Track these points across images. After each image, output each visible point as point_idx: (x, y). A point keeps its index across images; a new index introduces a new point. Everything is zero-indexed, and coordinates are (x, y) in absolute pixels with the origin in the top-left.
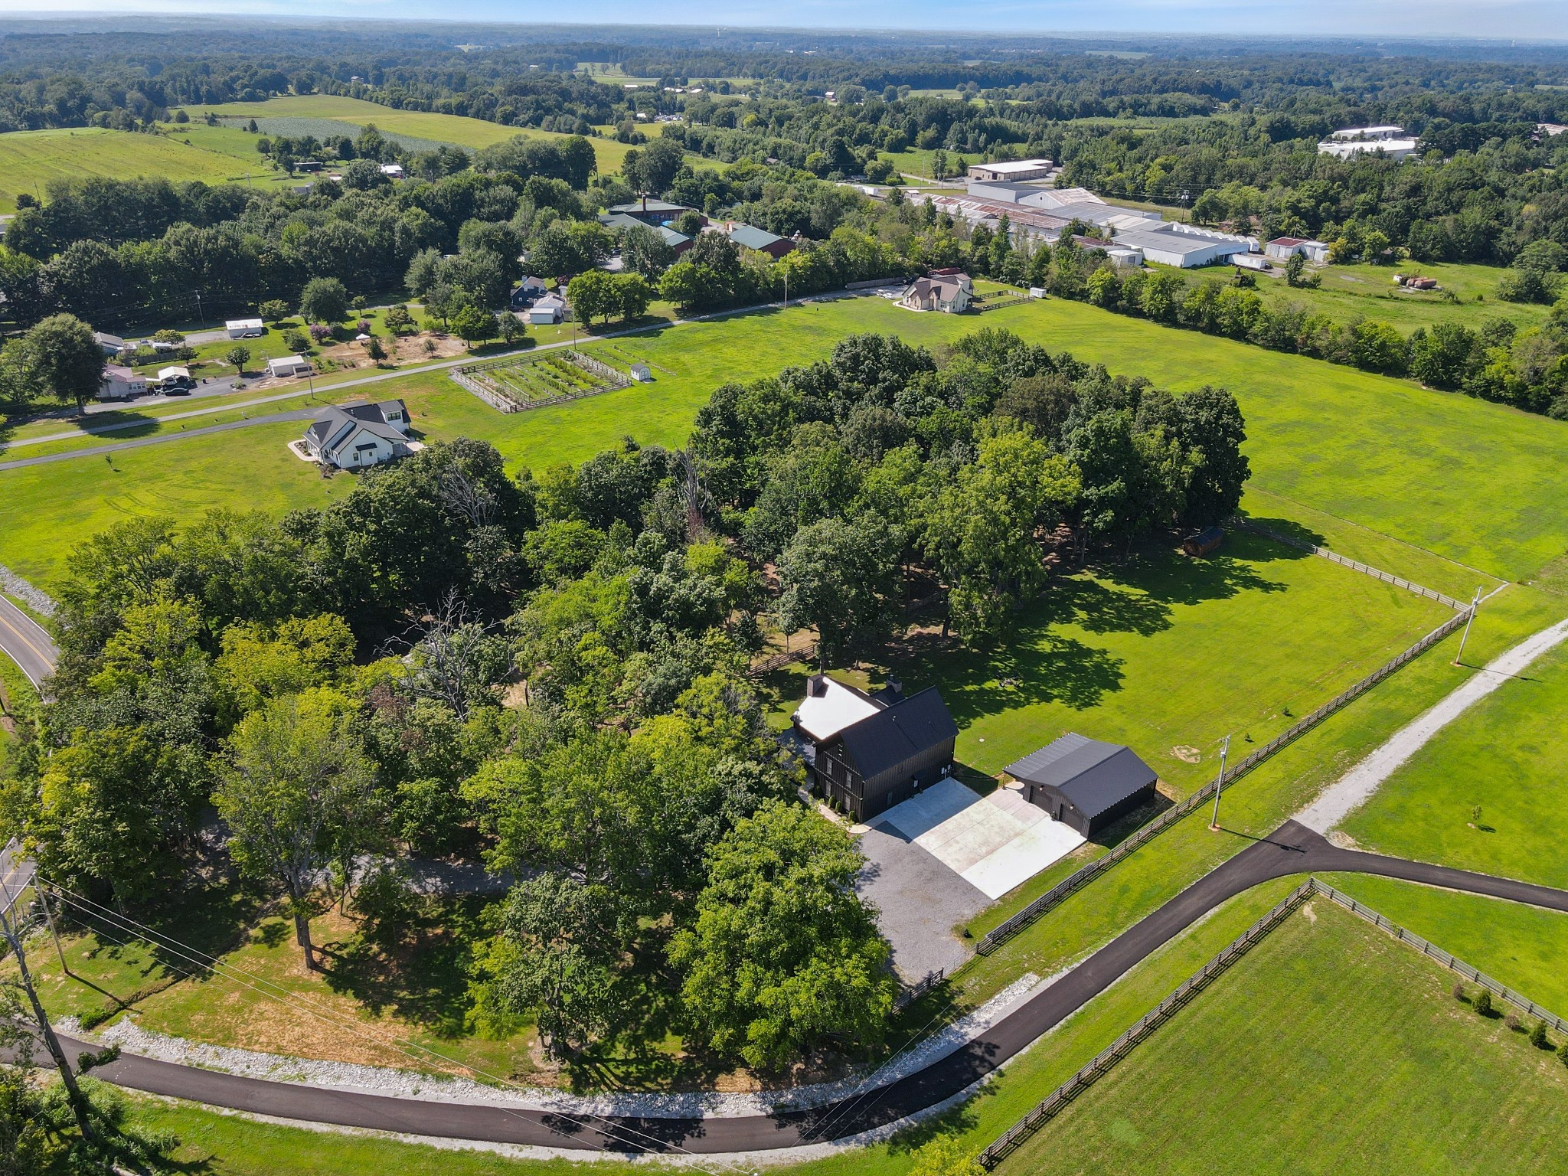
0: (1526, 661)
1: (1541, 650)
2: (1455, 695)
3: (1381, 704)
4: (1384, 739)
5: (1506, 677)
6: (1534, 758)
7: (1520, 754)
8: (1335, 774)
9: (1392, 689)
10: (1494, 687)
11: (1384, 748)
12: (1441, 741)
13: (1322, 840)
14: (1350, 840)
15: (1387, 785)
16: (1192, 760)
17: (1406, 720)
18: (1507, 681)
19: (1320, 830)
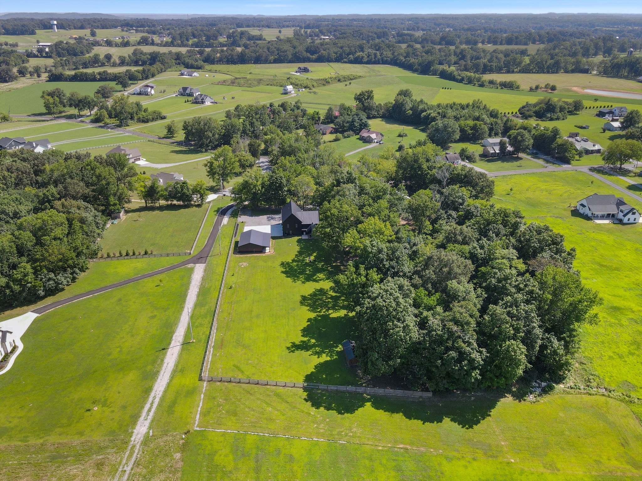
0: (166, 361)
1: (162, 373)
2: (186, 325)
3: (207, 307)
4: (198, 296)
5: (171, 346)
6: (151, 315)
7: (155, 314)
8: (203, 279)
9: (208, 316)
10: (174, 338)
11: (196, 293)
12: (181, 304)
13: (195, 263)
14: (189, 267)
15: (189, 283)
16: (241, 264)
17: (196, 306)
18: (170, 344)
19: (197, 265)
